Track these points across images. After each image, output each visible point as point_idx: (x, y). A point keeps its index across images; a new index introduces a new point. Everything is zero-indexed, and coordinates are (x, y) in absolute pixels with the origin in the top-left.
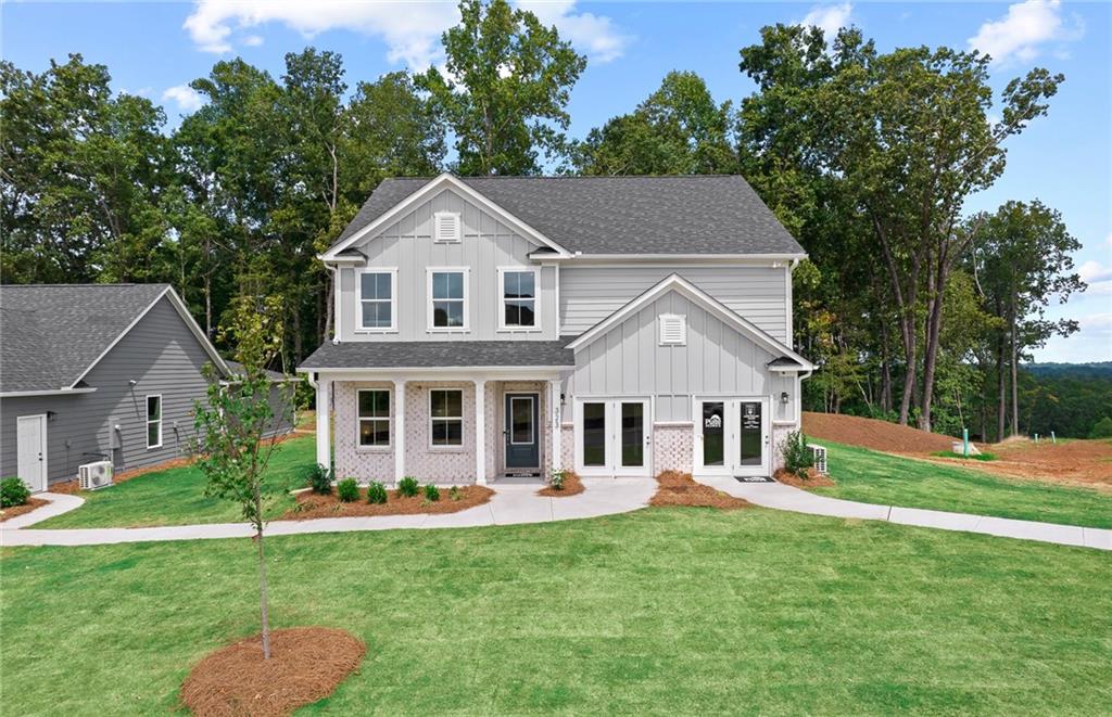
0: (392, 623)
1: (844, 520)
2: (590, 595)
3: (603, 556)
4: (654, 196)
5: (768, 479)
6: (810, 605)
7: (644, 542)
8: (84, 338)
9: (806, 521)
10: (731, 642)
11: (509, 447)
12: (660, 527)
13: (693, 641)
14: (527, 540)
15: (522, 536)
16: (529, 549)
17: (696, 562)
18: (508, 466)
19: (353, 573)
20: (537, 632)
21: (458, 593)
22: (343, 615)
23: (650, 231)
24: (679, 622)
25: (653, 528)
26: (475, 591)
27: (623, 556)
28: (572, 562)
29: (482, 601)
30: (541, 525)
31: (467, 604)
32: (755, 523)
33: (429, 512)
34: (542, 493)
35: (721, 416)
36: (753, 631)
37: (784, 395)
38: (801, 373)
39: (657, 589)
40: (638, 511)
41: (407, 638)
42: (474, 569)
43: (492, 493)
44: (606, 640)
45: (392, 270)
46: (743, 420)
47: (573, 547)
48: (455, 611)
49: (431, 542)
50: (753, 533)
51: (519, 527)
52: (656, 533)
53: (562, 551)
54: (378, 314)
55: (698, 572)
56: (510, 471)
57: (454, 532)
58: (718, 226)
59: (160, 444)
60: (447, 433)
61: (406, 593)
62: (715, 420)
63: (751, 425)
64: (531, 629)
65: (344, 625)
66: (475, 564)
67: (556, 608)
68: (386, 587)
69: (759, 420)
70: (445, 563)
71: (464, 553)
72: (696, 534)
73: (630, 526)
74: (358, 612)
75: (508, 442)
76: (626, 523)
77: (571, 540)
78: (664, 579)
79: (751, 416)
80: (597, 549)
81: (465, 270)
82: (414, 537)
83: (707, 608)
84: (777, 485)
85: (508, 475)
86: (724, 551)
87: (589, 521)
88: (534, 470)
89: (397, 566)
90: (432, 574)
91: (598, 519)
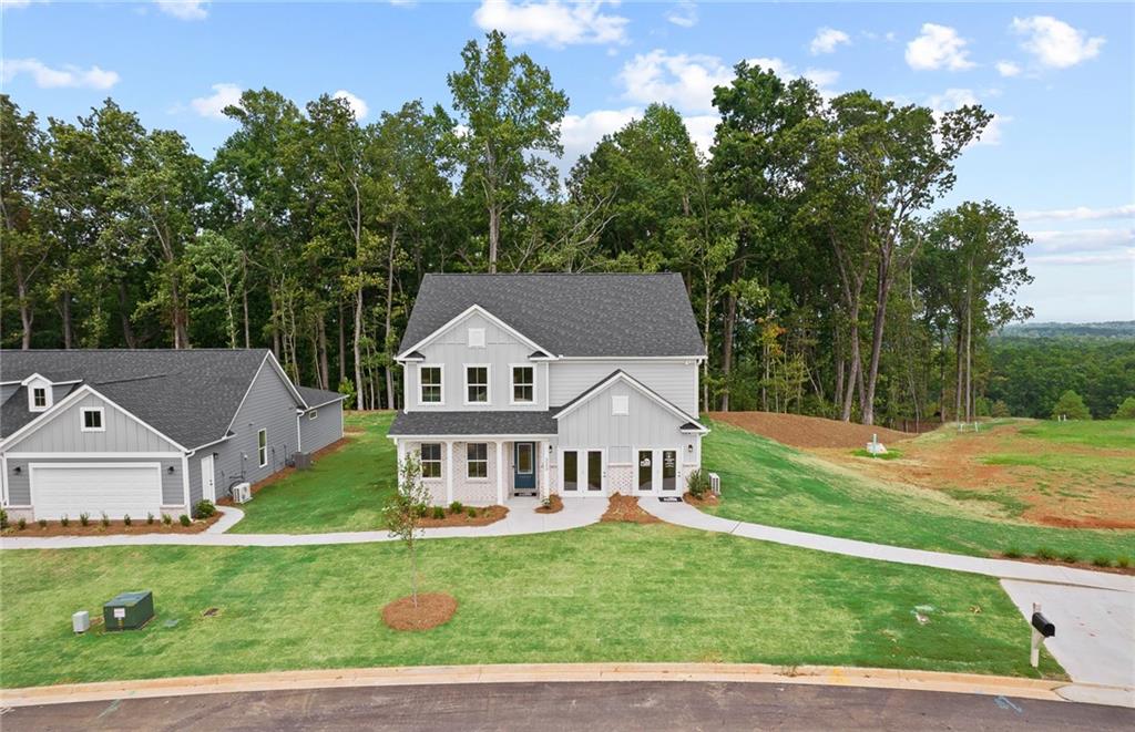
0: (466, 590)
1: (706, 532)
2: (560, 577)
3: (568, 555)
4: (616, 297)
5: (679, 499)
6: (662, 582)
7: (592, 546)
8: (221, 395)
9: (683, 533)
10: (620, 599)
11: (517, 476)
12: (603, 536)
13: (606, 598)
14: (529, 545)
15: (527, 542)
16: (530, 550)
17: (616, 559)
18: (516, 487)
19: (439, 565)
20: (535, 594)
21: (496, 576)
22: (441, 587)
23: (609, 333)
24: (600, 590)
25: (598, 537)
26: (504, 574)
27: (580, 555)
28: (552, 558)
29: (508, 580)
30: (536, 535)
31: (500, 581)
32: (656, 534)
33: (472, 525)
34: (538, 510)
35: (651, 459)
36: (631, 594)
37: (690, 446)
38: (700, 434)
39: (592, 573)
40: (593, 525)
41: (475, 597)
42: (503, 563)
43: (507, 511)
44: (565, 598)
45: (441, 365)
46: (665, 462)
47: (554, 550)
48: (495, 585)
49: (476, 546)
50: (651, 540)
51: (524, 536)
52: (599, 540)
53: (548, 552)
54: (432, 393)
55: (615, 564)
56: (517, 491)
57: (489, 539)
58: (655, 329)
59: (266, 464)
60: (478, 470)
61: (470, 575)
62: (646, 462)
63: (669, 465)
64: (532, 593)
65: (443, 591)
66: (502, 560)
67: (543, 583)
68: (458, 572)
69: (674, 462)
70: (486, 559)
71: (496, 553)
72: (621, 541)
73: (587, 535)
74: (449, 586)
75: (516, 472)
76: (585, 533)
77: (553, 545)
78: (597, 568)
79: (669, 459)
80: (567, 550)
81: (488, 366)
82: (467, 542)
83: (614, 583)
84: (683, 504)
85: (517, 495)
86: (633, 552)
87: (564, 532)
88: (533, 491)
89: (461, 560)
90: (481, 565)
91: (569, 531)
